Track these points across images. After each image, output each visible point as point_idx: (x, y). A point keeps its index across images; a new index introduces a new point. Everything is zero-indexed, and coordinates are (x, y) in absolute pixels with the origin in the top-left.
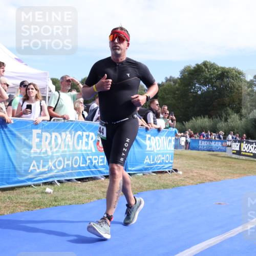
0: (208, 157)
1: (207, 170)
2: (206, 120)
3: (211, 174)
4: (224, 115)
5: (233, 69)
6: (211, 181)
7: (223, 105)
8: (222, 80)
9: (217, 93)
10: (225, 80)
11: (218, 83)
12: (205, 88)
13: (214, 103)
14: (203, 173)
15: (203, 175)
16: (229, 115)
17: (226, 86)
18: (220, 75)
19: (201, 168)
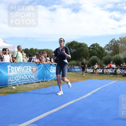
0: (75, 74)
1: (74, 78)
2: (75, 61)
3: (75, 80)
4: (81, 59)
5: (83, 44)
6: (75, 82)
7: (80, 56)
8: (80, 47)
9: (78, 52)
10: (81, 47)
11: (78, 48)
12: (74, 50)
13: (77, 56)
14: (72, 79)
15: (72, 80)
16: (83, 59)
17: (81, 49)
18: (79, 45)
19: (72, 78)
